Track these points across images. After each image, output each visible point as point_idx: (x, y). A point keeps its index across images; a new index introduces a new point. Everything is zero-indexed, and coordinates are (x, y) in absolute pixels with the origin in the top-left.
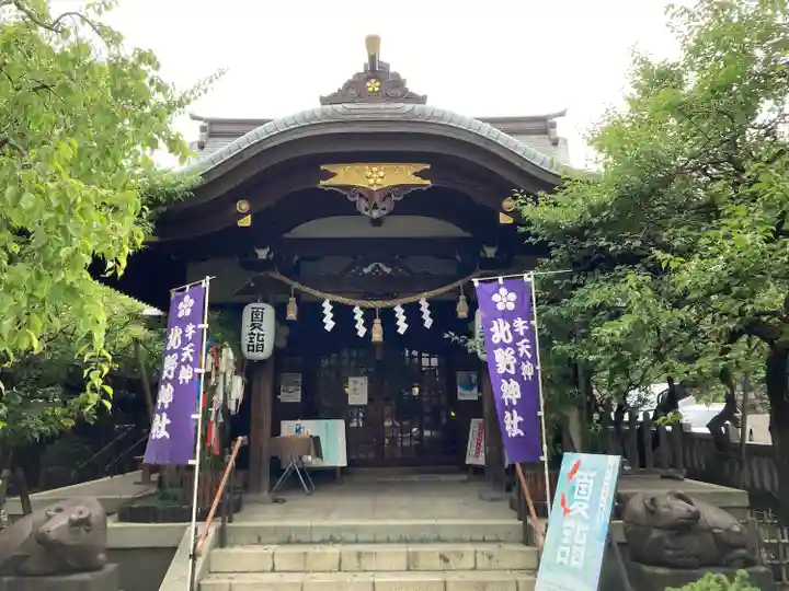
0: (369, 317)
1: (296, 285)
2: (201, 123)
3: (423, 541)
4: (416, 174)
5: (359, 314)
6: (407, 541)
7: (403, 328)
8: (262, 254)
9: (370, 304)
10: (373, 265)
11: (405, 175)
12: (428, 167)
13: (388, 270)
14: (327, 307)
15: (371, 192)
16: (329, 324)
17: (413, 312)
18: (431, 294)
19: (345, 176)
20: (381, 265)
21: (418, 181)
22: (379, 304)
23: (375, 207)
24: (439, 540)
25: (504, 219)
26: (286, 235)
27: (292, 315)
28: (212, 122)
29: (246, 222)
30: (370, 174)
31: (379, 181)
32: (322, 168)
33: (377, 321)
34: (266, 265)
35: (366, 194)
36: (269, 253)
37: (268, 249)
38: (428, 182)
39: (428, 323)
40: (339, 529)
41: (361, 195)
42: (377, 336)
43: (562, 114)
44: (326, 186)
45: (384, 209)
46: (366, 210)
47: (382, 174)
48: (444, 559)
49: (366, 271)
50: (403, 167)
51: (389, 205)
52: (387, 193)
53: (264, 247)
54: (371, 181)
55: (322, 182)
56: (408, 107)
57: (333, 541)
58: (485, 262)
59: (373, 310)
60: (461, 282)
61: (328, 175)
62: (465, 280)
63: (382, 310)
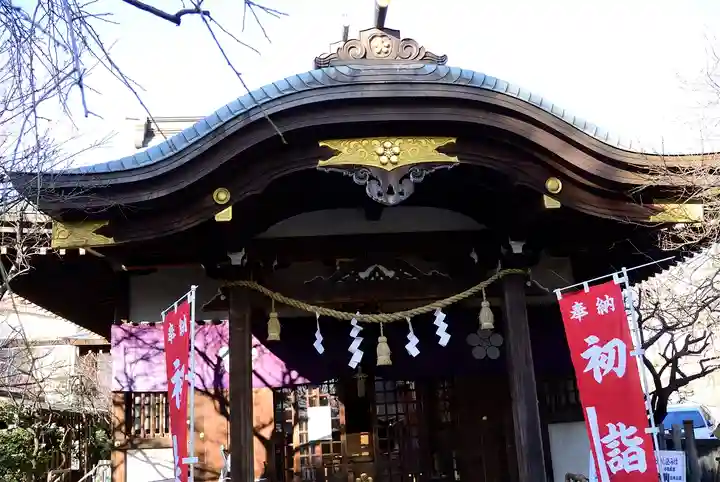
0: (370, 334)
1: (278, 297)
4: (439, 150)
8: (237, 259)
10: (371, 269)
11: (423, 151)
12: (454, 140)
13: (391, 274)
15: (384, 173)
17: (425, 327)
18: (448, 301)
19: (349, 153)
20: (381, 267)
21: (443, 158)
22: (382, 318)
23: (390, 191)
25: (550, 203)
26: (262, 235)
29: (225, 215)
30: (380, 150)
31: (394, 159)
32: (321, 144)
33: (382, 339)
34: (239, 272)
35: (379, 175)
36: (243, 258)
37: (243, 253)
38: (455, 159)
39: (445, 339)
41: (371, 178)
42: (384, 355)
44: (327, 167)
45: (401, 193)
46: (380, 194)
47: (396, 150)
49: (363, 275)
50: (423, 141)
51: (408, 189)
52: (404, 174)
53: (238, 250)
54: (384, 159)
55: (321, 163)
58: (511, 260)
59: (375, 326)
60: (483, 285)
61: (329, 153)
62: (488, 282)
63: (387, 325)
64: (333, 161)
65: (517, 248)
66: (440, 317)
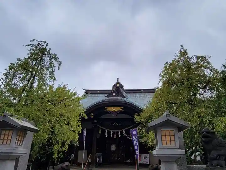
1: (101, 127)
2: (85, 91)
5: (112, 133)
7: (120, 136)
9: (114, 131)
10: (115, 123)
11: (119, 109)
12: (123, 107)
13: (118, 124)
14: (106, 131)
16: (106, 136)
18: (125, 129)
21: (121, 110)
23: (114, 114)
27: (100, 133)
28: (87, 90)
29: (92, 117)
30: (113, 109)
31: (115, 110)
34: (96, 123)
35: (113, 112)
38: (123, 110)
39: (124, 135)
44: (106, 111)
49: (113, 124)
50: (119, 107)
52: (116, 112)
53: (95, 120)
56: (120, 98)
61: (106, 109)
62: (132, 126)
63: (116, 132)
66: (124, 131)
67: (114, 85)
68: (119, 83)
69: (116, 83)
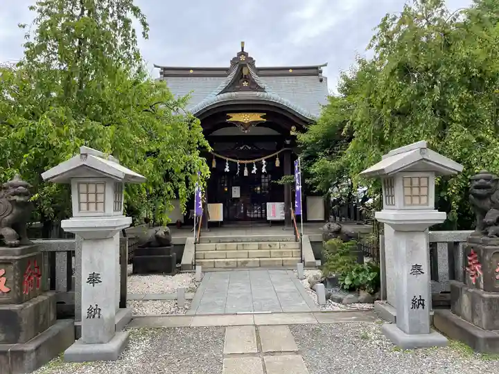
0: (242, 167)
1: (215, 154)
2: (160, 69)
3: (263, 241)
4: (261, 117)
6: (258, 241)
7: (255, 170)
9: (243, 162)
10: (244, 146)
11: (257, 117)
12: (265, 114)
13: (250, 148)
15: (244, 123)
17: (259, 166)
18: (266, 158)
19: (235, 117)
20: (247, 146)
21: (262, 119)
22: (246, 162)
23: (246, 129)
24: (268, 241)
25: (292, 134)
26: (211, 135)
27: (214, 165)
28: (165, 69)
30: (244, 117)
31: (248, 119)
32: (227, 115)
33: (246, 168)
35: (242, 124)
38: (265, 120)
40: (236, 238)
42: (246, 173)
43: (325, 65)
44: (229, 121)
45: (249, 130)
46: (243, 130)
47: (249, 117)
48: (270, 246)
49: (241, 148)
50: (256, 114)
51: (251, 128)
52: (251, 124)
54: (245, 120)
55: (227, 120)
56: (258, 93)
57: (234, 242)
58: (286, 146)
59: (244, 164)
60: (277, 153)
61: (229, 117)
62: (279, 152)
63: (247, 164)
64: (231, 119)
65: (288, 142)
66: (264, 162)
67: (234, 59)
68: (246, 54)
69: (240, 54)
